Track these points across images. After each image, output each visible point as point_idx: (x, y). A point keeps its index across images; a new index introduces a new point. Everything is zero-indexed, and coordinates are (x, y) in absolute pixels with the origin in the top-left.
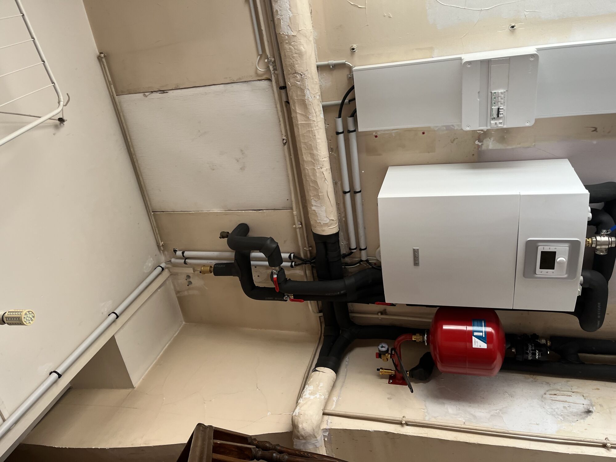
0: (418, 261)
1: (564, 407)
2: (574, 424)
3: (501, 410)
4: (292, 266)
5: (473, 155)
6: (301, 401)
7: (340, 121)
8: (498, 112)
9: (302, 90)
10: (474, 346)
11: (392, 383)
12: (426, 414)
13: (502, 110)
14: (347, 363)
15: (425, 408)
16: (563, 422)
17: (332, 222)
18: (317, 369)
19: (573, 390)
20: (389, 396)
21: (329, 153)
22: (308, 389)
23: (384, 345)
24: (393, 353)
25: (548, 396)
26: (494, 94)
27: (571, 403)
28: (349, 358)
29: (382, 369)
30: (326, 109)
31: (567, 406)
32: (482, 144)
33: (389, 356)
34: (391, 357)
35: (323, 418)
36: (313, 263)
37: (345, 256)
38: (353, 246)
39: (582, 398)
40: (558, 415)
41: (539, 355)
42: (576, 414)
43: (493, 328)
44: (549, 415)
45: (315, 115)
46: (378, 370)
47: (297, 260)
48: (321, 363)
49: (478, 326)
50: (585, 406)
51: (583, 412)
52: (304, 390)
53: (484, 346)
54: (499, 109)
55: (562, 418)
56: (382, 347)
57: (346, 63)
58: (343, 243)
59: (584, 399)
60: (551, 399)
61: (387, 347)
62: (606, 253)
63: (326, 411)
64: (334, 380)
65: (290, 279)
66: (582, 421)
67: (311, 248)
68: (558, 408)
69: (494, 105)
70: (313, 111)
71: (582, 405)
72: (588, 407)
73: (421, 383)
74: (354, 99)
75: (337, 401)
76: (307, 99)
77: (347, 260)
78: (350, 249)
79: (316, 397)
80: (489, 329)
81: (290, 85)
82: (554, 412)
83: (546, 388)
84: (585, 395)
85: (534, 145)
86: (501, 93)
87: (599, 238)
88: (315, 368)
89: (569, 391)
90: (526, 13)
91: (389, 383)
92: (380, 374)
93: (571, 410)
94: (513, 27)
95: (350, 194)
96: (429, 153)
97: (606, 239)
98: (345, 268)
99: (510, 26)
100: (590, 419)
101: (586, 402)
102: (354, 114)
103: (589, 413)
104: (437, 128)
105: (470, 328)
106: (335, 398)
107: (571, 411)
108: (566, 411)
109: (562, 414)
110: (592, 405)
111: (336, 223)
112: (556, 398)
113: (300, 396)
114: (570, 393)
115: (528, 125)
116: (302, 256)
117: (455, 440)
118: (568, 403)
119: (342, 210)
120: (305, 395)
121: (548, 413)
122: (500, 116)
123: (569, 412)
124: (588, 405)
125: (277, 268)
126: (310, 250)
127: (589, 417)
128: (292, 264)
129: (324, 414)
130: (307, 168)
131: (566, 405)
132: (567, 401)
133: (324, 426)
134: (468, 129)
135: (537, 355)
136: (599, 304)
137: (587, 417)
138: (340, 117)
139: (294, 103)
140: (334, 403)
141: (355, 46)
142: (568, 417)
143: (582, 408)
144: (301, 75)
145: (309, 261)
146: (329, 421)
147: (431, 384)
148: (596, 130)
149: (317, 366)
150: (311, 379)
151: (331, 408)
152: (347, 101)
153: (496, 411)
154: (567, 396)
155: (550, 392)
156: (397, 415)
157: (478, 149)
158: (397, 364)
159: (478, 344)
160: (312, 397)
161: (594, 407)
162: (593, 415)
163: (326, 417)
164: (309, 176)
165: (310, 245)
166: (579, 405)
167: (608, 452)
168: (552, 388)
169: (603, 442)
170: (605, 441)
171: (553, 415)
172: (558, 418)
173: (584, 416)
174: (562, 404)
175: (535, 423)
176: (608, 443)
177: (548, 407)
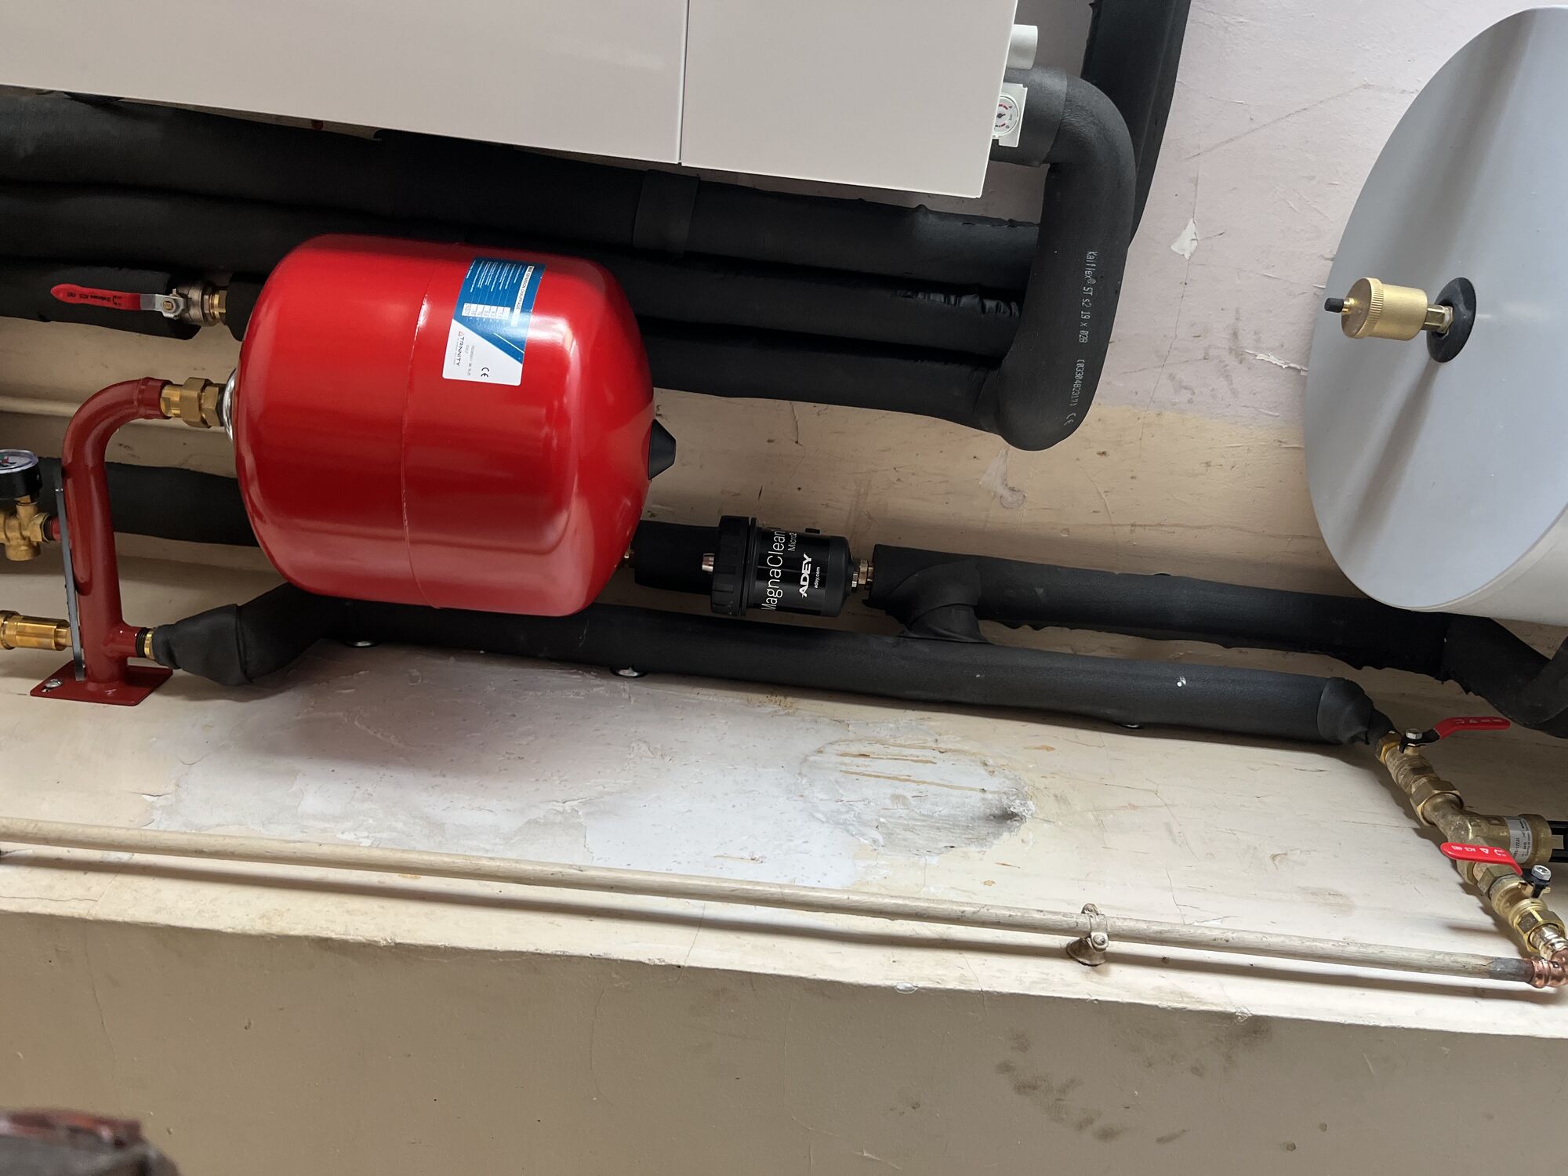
1: (896, 798)
2: (934, 860)
3: (587, 802)
15: (171, 788)
16: (881, 849)
19: (943, 746)
25: (831, 758)
27: (930, 783)
31: (909, 795)
39: (982, 770)
40: (864, 824)
41: (812, 576)
42: (950, 824)
44: (823, 822)
50: (989, 796)
51: (979, 818)
53: (508, 373)
55: (880, 838)
59: (986, 773)
60: (844, 768)
66: (973, 849)
68: (866, 801)
71: (982, 795)
72: (1005, 801)
82: (847, 812)
83: (829, 733)
84: (991, 762)
89: (924, 748)
91: (37, 696)
93: (926, 807)
100: (1007, 843)
101: (994, 784)
103: (1009, 822)
107: (926, 813)
108: (903, 812)
109: (882, 820)
110: (1022, 796)
112: (866, 766)
114: (928, 754)
118: (913, 785)
121: (820, 816)
123: (917, 817)
124: (1005, 793)
127: (1006, 835)
131: (908, 790)
132: (911, 778)
135: (805, 579)
137: (997, 835)
142: (909, 835)
143: (975, 803)
154: (912, 761)
155: (843, 748)
159: (471, 361)
161: (1030, 803)
162: (1026, 830)
166: (969, 793)
167: (1095, 977)
168: (851, 736)
169: (1072, 921)
170: (1083, 920)
171: (844, 826)
172: (863, 835)
173: (984, 831)
174: (887, 789)
175: (746, 855)
176: (1097, 930)
177: (822, 797)
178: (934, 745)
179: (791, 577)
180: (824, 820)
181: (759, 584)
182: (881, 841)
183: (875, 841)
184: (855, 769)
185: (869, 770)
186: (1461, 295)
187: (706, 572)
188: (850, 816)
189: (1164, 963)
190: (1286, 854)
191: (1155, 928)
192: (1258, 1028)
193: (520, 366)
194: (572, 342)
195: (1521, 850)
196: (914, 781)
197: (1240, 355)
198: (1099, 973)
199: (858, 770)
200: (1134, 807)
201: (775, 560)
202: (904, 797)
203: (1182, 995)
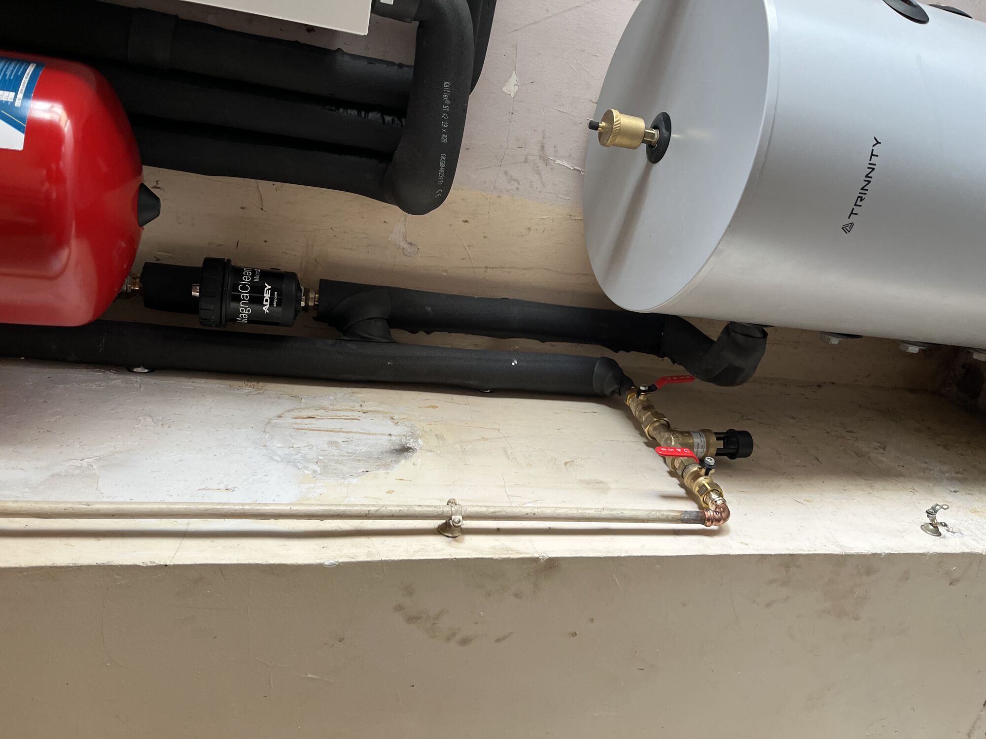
1: (331, 443)
2: (354, 481)
3: (100, 459)
16: (319, 476)
19: (365, 409)
25: (288, 420)
27: (355, 433)
31: (340, 441)
39: (390, 422)
40: (308, 461)
41: (272, 299)
42: (368, 457)
44: (278, 462)
50: (393, 438)
51: (386, 452)
55: (318, 469)
59: (392, 424)
60: (296, 426)
66: (381, 472)
68: (311, 447)
71: (388, 438)
72: (404, 440)
82: (297, 454)
83: (289, 404)
84: (396, 417)
89: (353, 411)
93: (351, 448)
100: (404, 466)
101: (398, 430)
103: (405, 453)
107: (350, 451)
108: (336, 452)
109: (320, 458)
110: (415, 436)
112: (312, 424)
114: (355, 414)
118: (345, 434)
121: (277, 458)
123: (345, 454)
124: (404, 435)
127: (403, 461)
131: (339, 438)
132: (343, 430)
135: (267, 301)
137: (397, 462)
142: (338, 466)
143: (385, 443)
153: (78, 463)
154: (344, 419)
155: (296, 413)
161: (420, 440)
162: (415, 458)
166: (382, 437)
167: (455, 544)
168: (303, 405)
169: (440, 510)
170: (447, 509)
171: (294, 463)
172: (306, 468)
173: (389, 460)
174: (326, 437)
175: (222, 486)
176: (456, 514)
177: (279, 445)
178: (359, 408)
179: (257, 299)
180: (280, 460)
181: (233, 305)
182: (319, 471)
183: (314, 472)
184: (304, 427)
185: (314, 427)
186: (664, 123)
187: (195, 297)
188: (298, 457)
189: (498, 532)
190: (573, 461)
191: (491, 510)
192: (553, 564)
193: (23, 136)
194: (67, 121)
195: (700, 450)
196: (344, 432)
197: (545, 160)
198: (457, 541)
199: (306, 427)
200: (485, 439)
201: (244, 288)
202: (337, 442)
203: (508, 549)
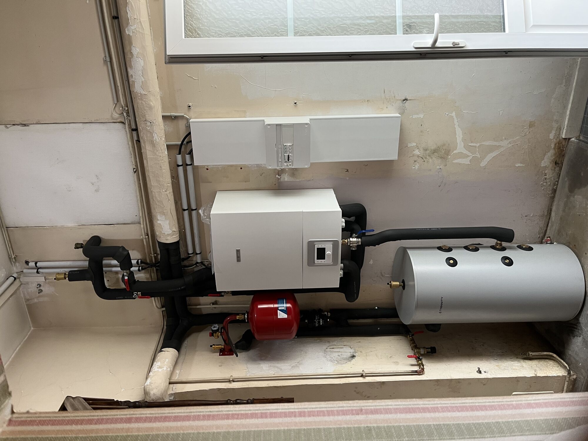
0: (240, 259)
1: (338, 355)
2: (344, 365)
3: (298, 363)
4: (139, 270)
5: (275, 184)
6: (151, 374)
7: (179, 157)
8: (289, 158)
9: (151, 134)
10: (279, 317)
11: (222, 355)
12: (248, 372)
13: (290, 157)
14: (186, 345)
15: (247, 368)
17: (174, 232)
18: (162, 350)
19: (344, 344)
20: (220, 364)
21: (172, 180)
22: (156, 365)
23: (215, 326)
24: (223, 331)
25: (328, 350)
26: (285, 146)
27: (343, 352)
28: (187, 342)
29: (214, 345)
30: (169, 147)
32: (280, 178)
33: (220, 334)
34: (221, 335)
35: (169, 386)
36: (158, 266)
37: (184, 259)
38: (190, 251)
39: (350, 348)
40: (335, 361)
41: (322, 322)
42: (346, 359)
43: (291, 304)
44: (329, 361)
45: (161, 152)
46: (211, 346)
47: (144, 265)
48: (165, 345)
49: (281, 303)
50: (351, 353)
51: (350, 357)
52: (153, 366)
53: (285, 316)
54: (288, 156)
55: (337, 362)
56: (214, 327)
57: (184, 115)
58: (182, 249)
59: (350, 349)
60: (331, 351)
61: (218, 327)
62: (356, 249)
63: (171, 381)
64: (177, 357)
65: (138, 280)
66: (349, 362)
67: (155, 255)
68: (334, 356)
69: (285, 153)
70: (160, 149)
72: (353, 354)
73: (244, 353)
74: (191, 141)
75: (179, 373)
76: (155, 140)
77: (186, 263)
78: (189, 254)
79: (163, 369)
80: (289, 305)
81: (142, 129)
83: (328, 344)
84: (351, 346)
85: (313, 179)
86: (290, 146)
87: (351, 239)
88: (161, 349)
89: (341, 345)
90: (303, 95)
91: (220, 355)
92: (212, 349)
93: (343, 356)
94: (295, 103)
95: (189, 211)
96: (246, 182)
97: (355, 239)
98: (184, 269)
99: (294, 103)
100: (354, 360)
101: (352, 351)
102: (191, 153)
103: (354, 357)
104: (251, 165)
105: (276, 306)
106: (178, 372)
108: (339, 358)
109: (337, 359)
110: (356, 352)
111: (177, 234)
113: (149, 371)
115: (306, 167)
116: (148, 261)
117: (268, 386)
119: (182, 224)
120: (154, 369)
122: (289, 160)
123: (341, 358)
125: (128, 271)
126: (154, 256)
127: (353, 359)
128: (139, 268)
129: (170, 383)
130: (154, 191)
131: (340, 354)
132: (340, 351)
133: (171, 392)
134: (270, 168)
136: (355, 282)
137: (352, 360)
138: (180, 154)
139: (144, 142)
140: (177, 375)
141: (190, 104)
142: (341, 361)
143: (349, 355)
144: (151, 123)
145: (154, 265)
146: (174, 388)
147: (251, 352)
148: (347, 171)
149: (162, 348)
150: (159, 358)
151: (176, 378)
152: (185, 142)
153: (295, 364)
154: (340, 348)
155: (330, 347)
156: (227, 375)
157: (278, 180)
158: (225, 339)
159: (282, 315)
160: (160, 370)
161: (357, 353)
162: (356, 358)
163: (171, 386)
164: (156, 197)
165: (154, 253)
166: (348, 353)
167: (364, 379)
168: (331, 345)
169: (361, 373)
171: (332, 361)
172: (334, 362)
173: (350, 359)
174: (337, 354)
175: (320, 368)
176: (364, 373)
177: (328, 357)
178: (343, 344)
179: (319, 322)
181: (315, 323)
182: (337, 363)
184: (332, 351)
185: (334, 351)
188: (332, 360)
189: (373, 376)
190: (392, 356)
191: (371, 372)
195: (423, 353)
197: (383, 276)
199: (333, 351)
200: (372, 351)
201: (317, 320)
202: (339, 355)
203: (375, 380)
